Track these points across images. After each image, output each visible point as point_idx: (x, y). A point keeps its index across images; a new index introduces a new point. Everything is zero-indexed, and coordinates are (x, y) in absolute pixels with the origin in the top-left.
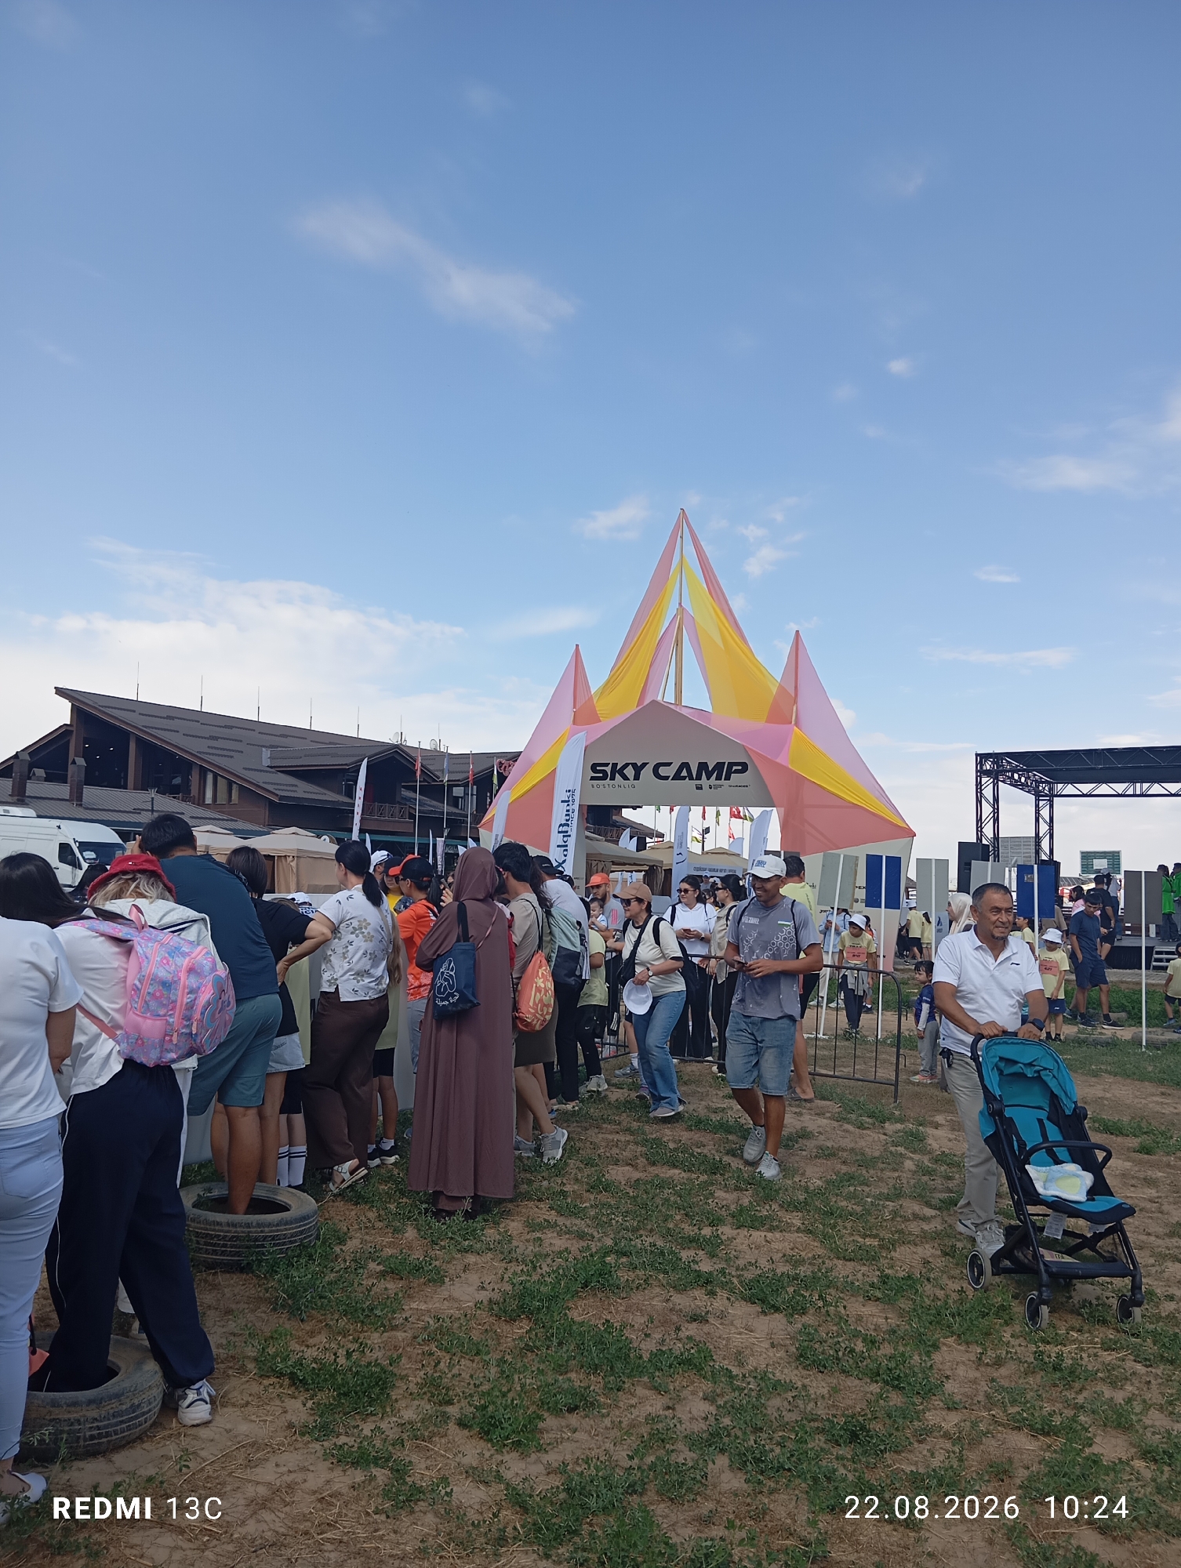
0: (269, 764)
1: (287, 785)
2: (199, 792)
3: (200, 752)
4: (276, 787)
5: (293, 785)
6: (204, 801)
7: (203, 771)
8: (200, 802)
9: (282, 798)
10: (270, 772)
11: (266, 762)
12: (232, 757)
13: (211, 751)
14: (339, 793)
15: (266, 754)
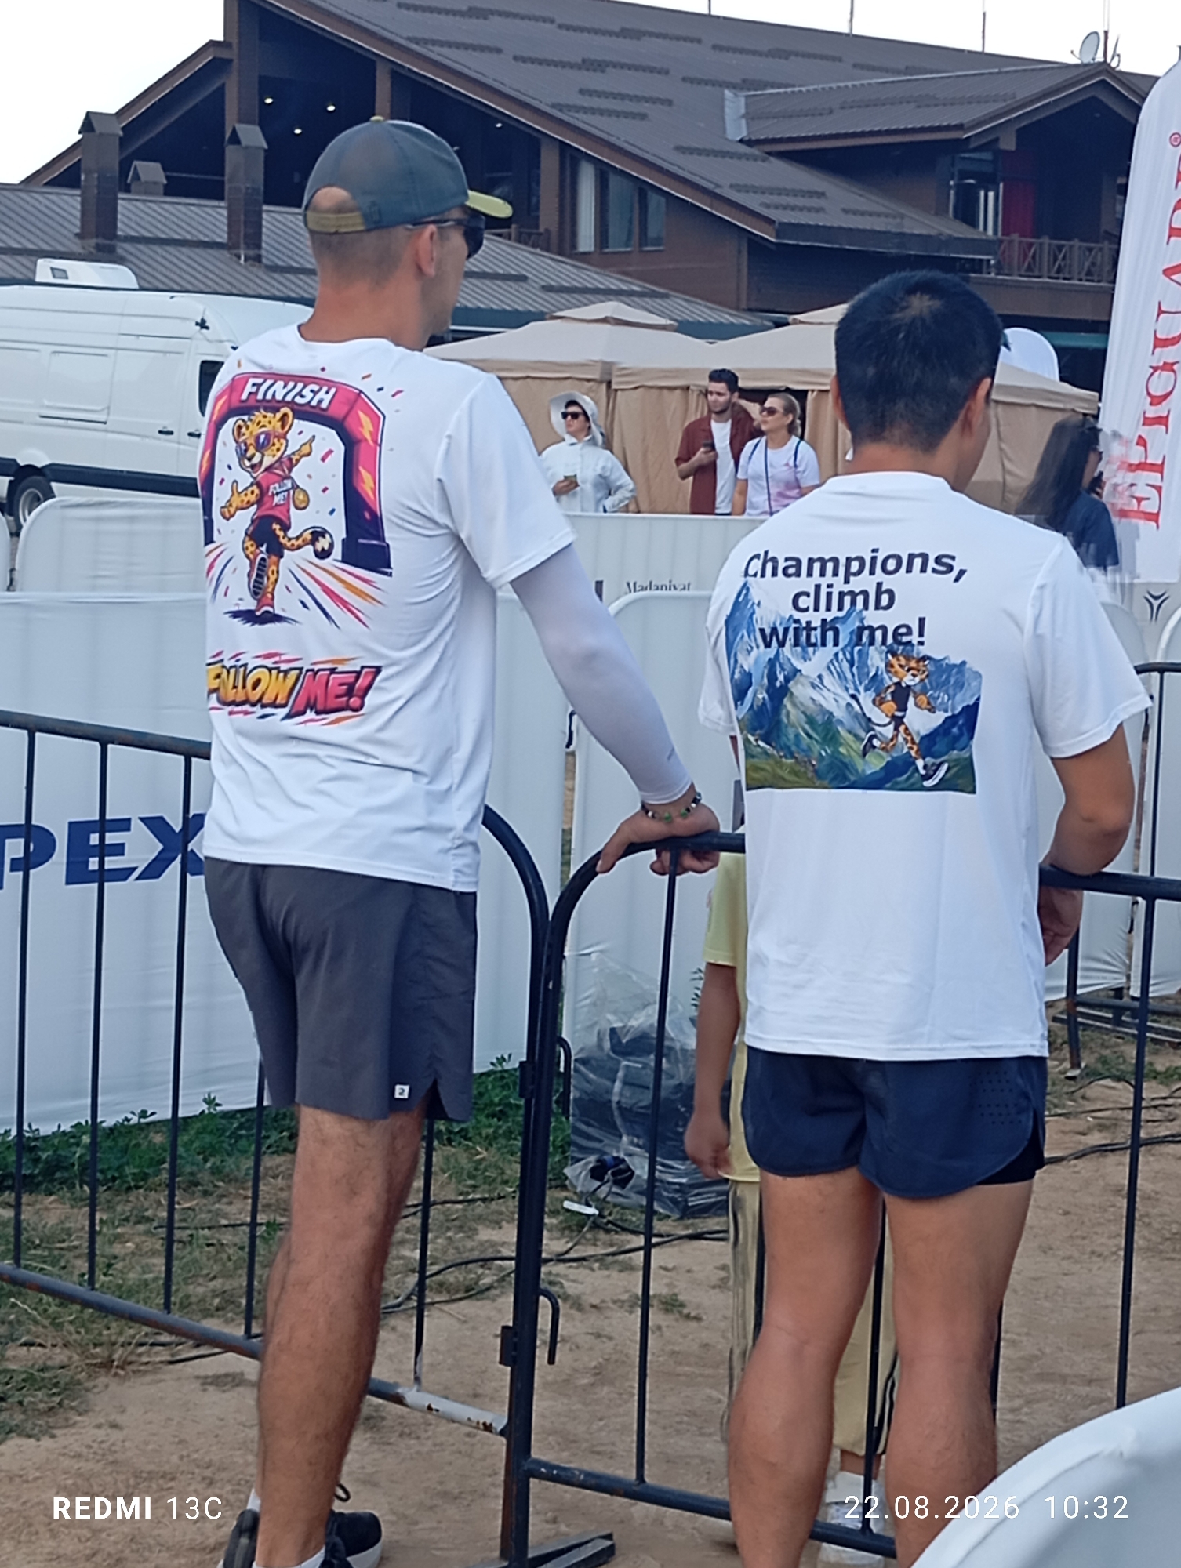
0: (744, 134)
1: (795, 193)
2: (561, 223)
3: (559, 107)
4: (768, 199)
5: (812, 194)
6: (574, 246)
7: (570, 158)
8: (564, 244)
9: (784, 229)
10: (747, 157)
11: (736, 129)
12: (643, 117)
13: (587, 102)
14: (940, 211)
15: (734, 104)
